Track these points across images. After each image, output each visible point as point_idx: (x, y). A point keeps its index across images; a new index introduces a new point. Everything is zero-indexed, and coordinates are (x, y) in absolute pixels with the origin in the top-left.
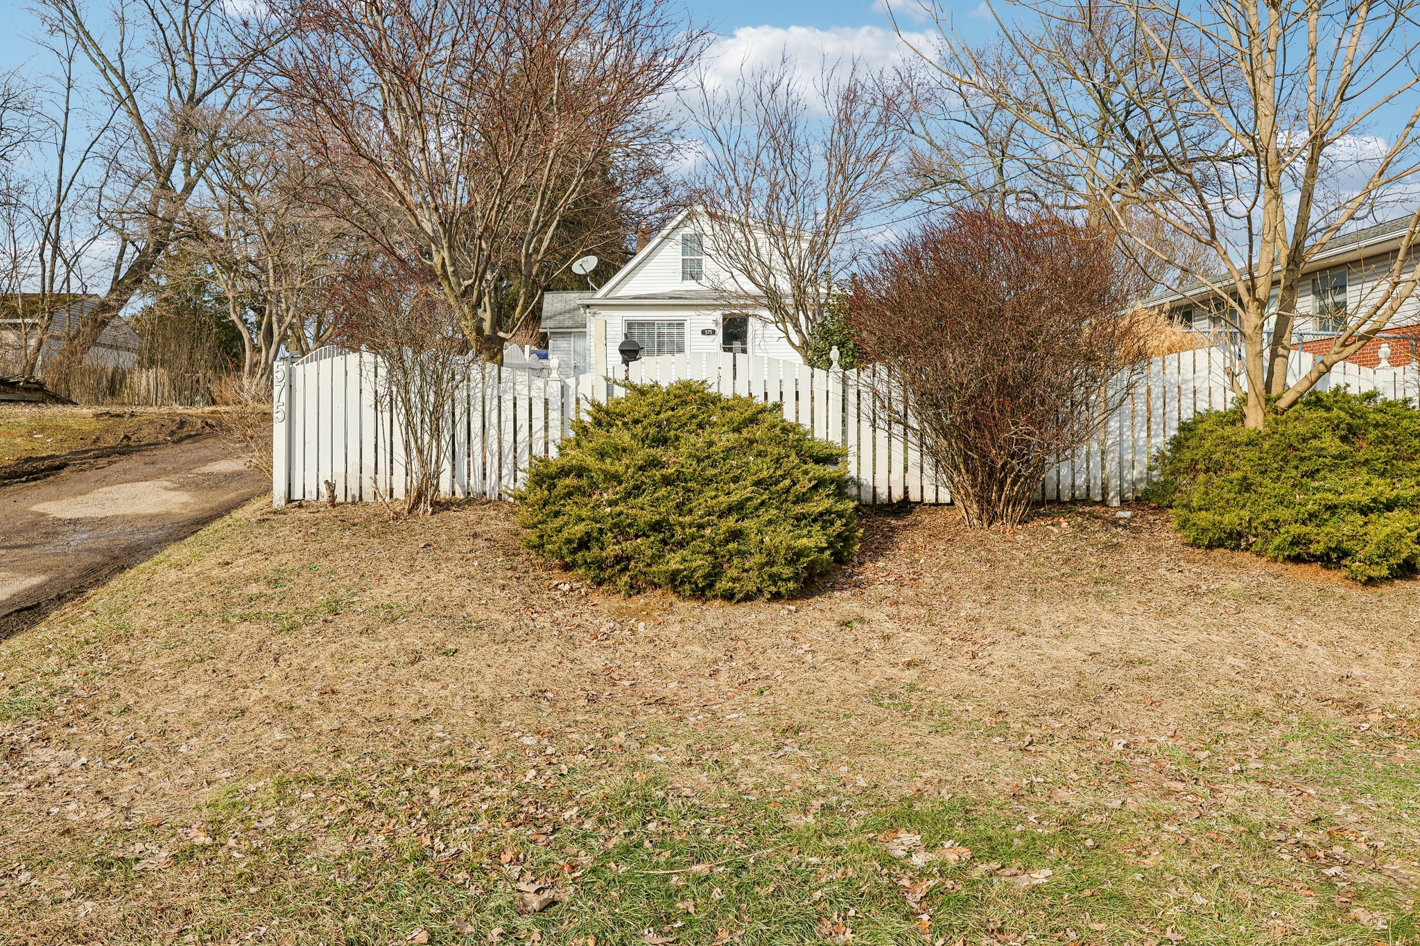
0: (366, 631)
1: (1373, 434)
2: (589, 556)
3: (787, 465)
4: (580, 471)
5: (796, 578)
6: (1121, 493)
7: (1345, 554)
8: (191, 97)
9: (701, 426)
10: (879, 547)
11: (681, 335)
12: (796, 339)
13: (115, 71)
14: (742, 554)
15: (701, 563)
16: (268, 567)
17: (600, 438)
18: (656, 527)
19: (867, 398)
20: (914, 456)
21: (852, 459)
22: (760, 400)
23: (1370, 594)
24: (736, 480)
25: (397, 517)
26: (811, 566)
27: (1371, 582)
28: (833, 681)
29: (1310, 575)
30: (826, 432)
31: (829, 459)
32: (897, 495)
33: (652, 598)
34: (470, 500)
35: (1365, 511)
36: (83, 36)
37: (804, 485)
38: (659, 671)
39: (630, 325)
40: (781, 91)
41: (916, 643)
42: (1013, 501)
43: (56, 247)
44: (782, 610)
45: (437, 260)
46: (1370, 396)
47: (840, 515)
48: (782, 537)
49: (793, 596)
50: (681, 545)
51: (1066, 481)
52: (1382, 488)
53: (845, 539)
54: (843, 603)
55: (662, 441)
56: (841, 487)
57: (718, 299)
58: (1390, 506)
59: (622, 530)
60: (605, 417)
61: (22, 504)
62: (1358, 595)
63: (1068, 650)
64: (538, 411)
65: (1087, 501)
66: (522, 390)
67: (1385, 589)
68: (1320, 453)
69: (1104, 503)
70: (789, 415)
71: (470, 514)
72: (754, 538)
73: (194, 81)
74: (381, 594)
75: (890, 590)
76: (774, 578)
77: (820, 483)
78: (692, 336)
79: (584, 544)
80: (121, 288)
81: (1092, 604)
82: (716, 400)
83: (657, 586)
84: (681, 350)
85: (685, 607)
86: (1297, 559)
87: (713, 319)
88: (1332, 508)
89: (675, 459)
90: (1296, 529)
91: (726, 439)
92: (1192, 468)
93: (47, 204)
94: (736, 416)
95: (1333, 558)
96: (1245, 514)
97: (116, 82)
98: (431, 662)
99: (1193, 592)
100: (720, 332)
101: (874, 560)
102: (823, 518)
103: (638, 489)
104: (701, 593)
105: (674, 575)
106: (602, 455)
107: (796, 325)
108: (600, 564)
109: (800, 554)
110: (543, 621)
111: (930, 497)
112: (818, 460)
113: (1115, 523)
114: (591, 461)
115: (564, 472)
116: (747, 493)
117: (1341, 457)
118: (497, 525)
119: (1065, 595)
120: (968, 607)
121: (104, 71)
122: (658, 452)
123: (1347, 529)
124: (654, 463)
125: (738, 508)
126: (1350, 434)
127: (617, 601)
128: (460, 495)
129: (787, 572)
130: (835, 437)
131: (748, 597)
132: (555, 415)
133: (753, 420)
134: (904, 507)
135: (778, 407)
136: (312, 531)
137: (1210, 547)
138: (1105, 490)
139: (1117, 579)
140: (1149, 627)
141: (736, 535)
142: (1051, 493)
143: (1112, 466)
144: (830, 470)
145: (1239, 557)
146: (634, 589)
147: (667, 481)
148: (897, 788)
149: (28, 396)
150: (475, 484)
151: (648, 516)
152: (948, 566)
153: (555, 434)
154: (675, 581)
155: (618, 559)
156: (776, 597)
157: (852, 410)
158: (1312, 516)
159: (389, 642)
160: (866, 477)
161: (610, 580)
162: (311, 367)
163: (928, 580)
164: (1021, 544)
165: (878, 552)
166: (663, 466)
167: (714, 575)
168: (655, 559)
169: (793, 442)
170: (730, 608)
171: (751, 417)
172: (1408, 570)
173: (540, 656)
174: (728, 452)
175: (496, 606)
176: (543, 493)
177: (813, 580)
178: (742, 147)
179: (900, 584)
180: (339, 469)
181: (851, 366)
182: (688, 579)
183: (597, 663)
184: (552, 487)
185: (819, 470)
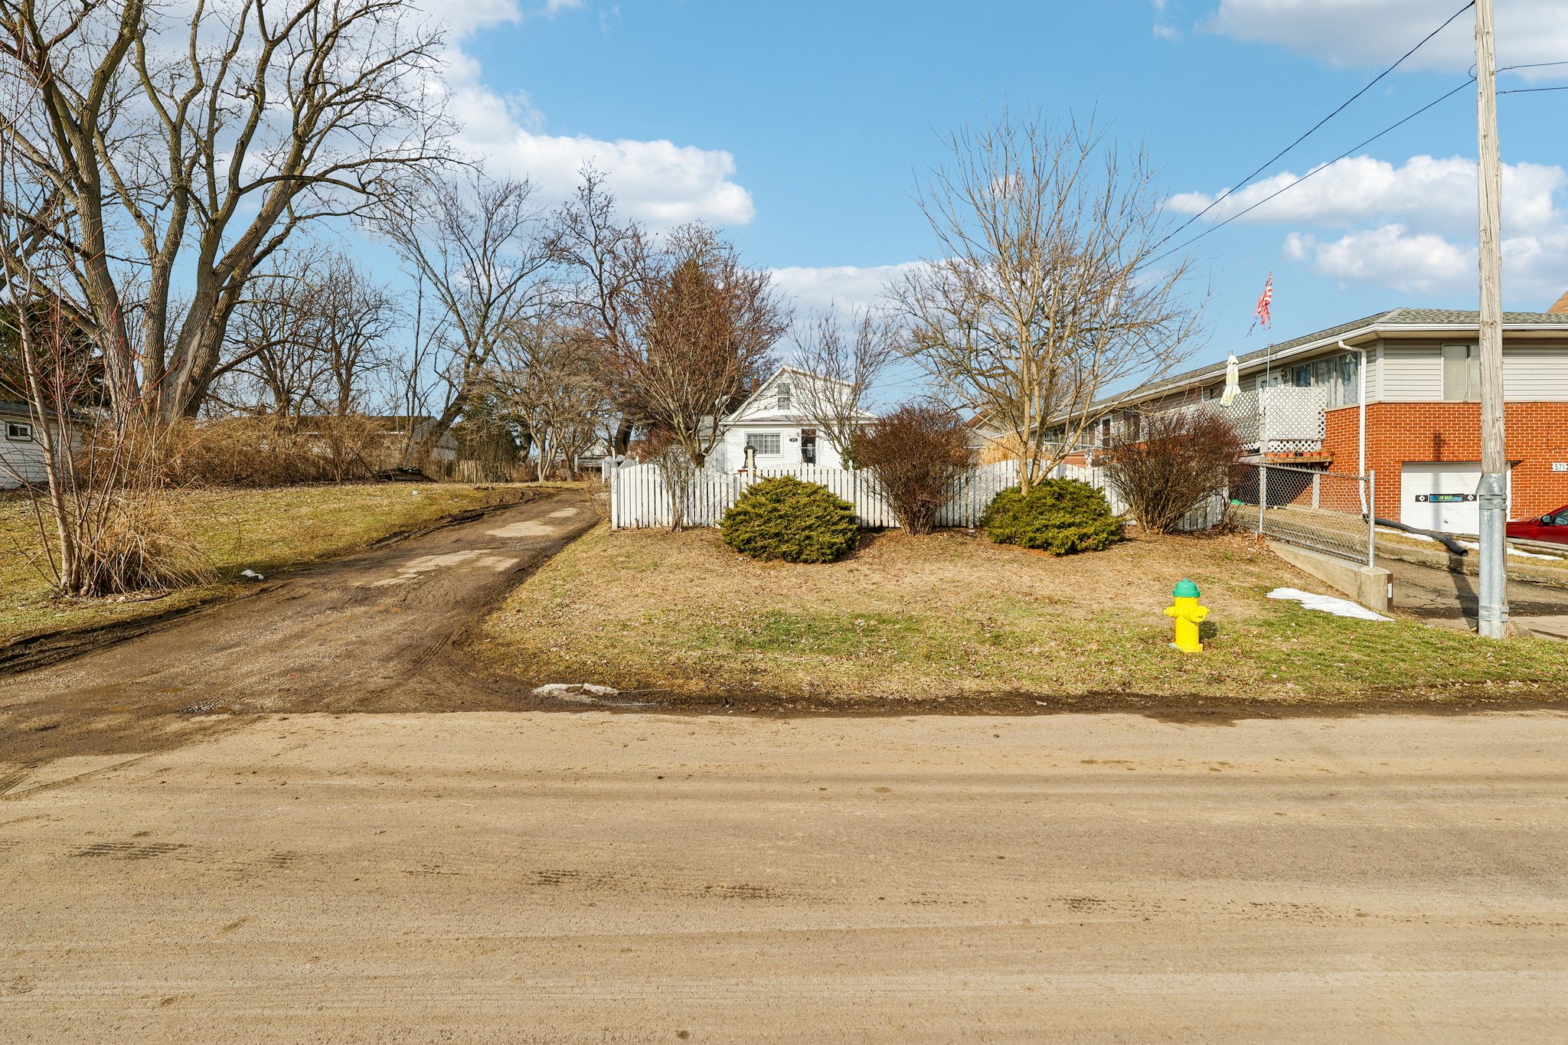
0: (671, 572)
1: (1068, 496)
2: (751, 546)
3: (828, 510)
4: (746, 513)
5: (832, 554)
6: (974, 523)
7: (1050, 544)
8: (489, 300)
9: (794, 495)
10: (866, 544)
11: (778, 441)
12: (840, 449)
14: (811, 545)
15: (795, 548)
16: (623, 551)
17: (753, 500)
18: (777, 535)
19: (864, 484)
20: (885, 507)
21: (858, 509)
22: (819, 484)
23: (1058, 560)
24: (808, 516)
25: (667, 533)
26: (838, 550)
27: (1058, 555)
28: (844, 589)
29: (1034, 553)
30: (846, 497)
31: (847, 508)
32: (878, 523)
33: (776, 562)
34: (695, 527)
35: (1059, 527)
36: (424, 265)
37: (836, 518)
38: (780, 587)
39: (749, 436)
40: (831, 321)
41: (877, 577)
42: (924, 525)
44: (827, 566)
45: (676, 421)
46: (1075, 481)
47: (850, 530)
48: (827, 538)
49: (831, 562)
50: (787, 542)
51: (950, 518)
52: (1068, 519)
53: (853, 540)
54: (851, 564)
55: (778, 501)
56: (852, 519)
57: (797, 422)
58: (1070, 525)
59: (763, 536)
60: (754, 491)
61: (480, 531)
62: (1053, 559)
63: (933, 578)
64: (724, 489)
65: (954, 526)
66: (717, 479)
67: (1065, 558)
68: (1044, 504)
69: (967, 527)
70: (831, 490)
71: (697, 532)
72: (815, 539)
73: (490, 291)
74: (673, 560)
75: (870, 560)
76: (823, 554)
77: (843, 518)
78: (784, 442)
79: (748, 541)
80: (450, 413)
81: (947, 563)
82: (800, 484)
83: (777, 558)
84: (778, 452)
85: (788, 565)
86: (1033, 547)
87: (796, 432)
88: (1046, 526)
89: (783, 508)
90: (1031, 535)
91: (804, 500)
92: (997, 512)
93: (409, 366)
94: (808, 490)
95: (1046, 546)
96: (1014, 529)
97: (444, 291)
98: (697, 582)
99: (989, 559)
100: (800, 439)
101: (865, 549)
102: (843, 532)
103: (769, 520)
104: (794, 560)
105: (785, 552)
106: (754, 507)
107: (840, 442)
108: (755, 549)
109: (834, 544)
110: (735, 570)
111: (892, 524)
112: (842, 508)
113: (967, 535)
114: (749, 509)
115: (739, 514)
116: (813, 522)
117: (1053, 505)
118: (710, 536)
119: (937, 561)
120: (900, 565)
121: (436, 284)
122: (777, 505)
123: (1050, 535)
124: (776, 510)
125: (810, 527)
126: (1060, 497)
127: (762, 564)
128: (691, 524)
129: (828, 552)
130: (851, 500)
131: (813, 562)
132: (731, 490)
133: (815, 492)
134: (881, 529)
135: (826, 486)
136: (634, 538)
137: (1001, 543)
138: (967, 520)
139: (960, 556)
140: (966, 571)
141: (808, 537)
142: (944, 522)
143: (970, 511)
144: (847, 513)
145: (1011, 546)
146: (768, 559)
147: (781, 517)
148: (858, 612)
149: (414, 477)
150: (697, 520)
151: (774, 530)
152: (895, 551)
153: (731, 498)
154: (784, 556)
155: (762, 547)
156: (824, 562)
157: (858, 488)
158: (1038, 530)
159: (681, 575)
160: (864, 516)
161: (759, 556)
162: (627, 470)
163: (885, 556)
164: (925, 542)
165: (867, 546)
166: (778, 511)
167: (800, 553)
168: (777, 547)
169: (832, 501)
170: (806, 566)
171: (815, 490)
172: (1073, 550)
173: (735, 581)
174: (805, 505)
175: (716, 564)
176: (729, 522)
177: (839, 555)
178: (812, 349)
179: (874, 557)
180: (639, 513)
181: (859, 468)
182: (790, 554)
183: (757, 583)
184: (734, 519)
185: (842, 512)
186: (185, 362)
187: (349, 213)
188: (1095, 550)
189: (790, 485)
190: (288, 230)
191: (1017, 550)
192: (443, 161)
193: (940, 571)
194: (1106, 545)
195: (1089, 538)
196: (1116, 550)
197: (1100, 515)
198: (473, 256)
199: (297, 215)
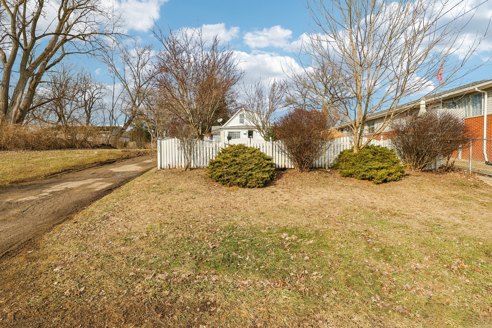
0: (177, 194)
1: (379, 154)
2: (221, 179)
3: (261, 161)
4: (219, 162)
5: (263, 183)
6: (328, 166)
7: (373, 178)
8: (139, 86)
9: (244, 153)
10: (279, 177)
11: (240, 135)
12: (263, 135)
13: (124, 81)
14: (252, 179)
15: (244, 180)
16: (157, 181)
17: (223, 155)
18: (235, 173)
19: (277, 147)
20: (287, 159)
21: (274, 159)
22: (256, 148)
23: (378, 186)
24: (251, 164)
25: (183, 171)
26: (266, 181)
27: (378, 183)
28: (270, 204)
29: (366, 182)
30: (269, 154)
31: (269, 160)
32: (283, 167)
33: (234, 187)
34: (197, 168)
35: (377, 169)
36: (117, 73)
37: (265, 165)
38: (236, 202)
39: (229, 133)
40: (260, 84)
41: (287, 196)
42: (307, 168)
43: (113, 117)
44: (260, 190)
45: (190, 119)
46: (379, 146)
47: (272, 171)
48: (260, 175)
49: (262, 187)
50: (240, 177)
51: (317, 164)
52: (381, 165)
53: (273, 175)
54: (272, 188)
55: (236, 156)
56: (272, 165)
57: (247, 127)
58: (382, 168)
59: (228, 174)
60: (224, 151)
61: (107, 169)
62: (375, 186)
63: (317, 197)
64: (211, 150)
65: (321, 168)
66: (208, 146)
67: (381, 185)
68: (368, 158)
69: (325, 168)
70: (261, 151)
71: (197, 171)
72: (254, 175)
73: (140, 82)
74: (180, 187)
75: (282, 186)
76: (258, 183)
77: (268, 164)
78: (242, 135)
79: (220, 177)
80: (126, 125)
81: (322, 188)
82: (247, 148)
83: (235, 185)
84: (240, 138)
85: (240, 189)
86: (363, 179)
87: (246, 131)
88: (371, 169)
89: (238, 160)
90: (363, 173)
91: (249, 156)
92: (343, 161)
93: (110, 108)
94: (251, 151)
95: (370, 179)
96: (353, 170)
97: (124, 83)
98: (190, 200)
99: (342, 186)
100: (247, 134)
101: (278, 180)
102: (268, 171)
103: (231, 166)
104: (244, 186)
105: (239, 183)
106: (224, 159)
107: (263, 132)
108: (224, 181)
109: (264, 178)
110: (212, 192)
111: (290, 167)
112: (267, 160)
113: (327, 172)
114: (221, 160)
115: (216, 162)
116: (253, 166)
117: (373, 158)
118: (203, 173)
119: (317, 187)
120: (297, 189)
121: (121, 81)
122: (235, 158)
123: (373, 173)
124: (234, 160)
125: (251, 169)
126: (375, 154)
127: (227, 188)
128: (195, 167)
129: (261, 182)
130: (271, 155)
131: (253, 187)
132: (214, 151)
133: (254, 152)
134: (285, 169)
135: (259, 149)
136: (166, 174)
137: (346, 177)
138: (325, 165)
139: (327, 183)
140: (333, 193)
141: (251, 175)
142: (314, 166)
143: (326, 161)
144: (270, 162)
145: (352, 179)
146: (230, 186)
147: (237, 164)
148: (283, 225)
149: (108, 147)
150: (198, 165)
151: (233, 171)
152: (293, 181)
153: (214, 155)
154: (239, 184)
155: (227, 180)
156: (259, 187)
157: (274, 150)
158: (367, 170)
159: (181, 196)
160: (277, 163)
161: (226, 184)
162: (165, 141)
163: (289, 183)
164: (308, 176)
165: (279, 178)
166: (236, 161)
167: (246, 183)
168: (235, 180)
169: (262, 156)
170: (250, 189)
171: (254, 151)
172: (385, 181)
173: (212, 199)
174: (249, 158)
175: (203, 189)
176: (212, 167)
177: (266, 184)
178: (252, 96)
179: (284, 184)
180: (171, 162)
181: (274, 141)
182: (241, 184)
183: (223, 200)
184: (214, 165)
185: (267, 162)
186: (16, 103)
187: (86, 53)
188: (395, 181)
189: (242, 148)
190: (62, 58)
191: (355, 181)
192: (121, 35)
193: (320, 193)
194: (399, 178)
195: (392, 174)
196: (404, 180)
197: (395, 163)
198: (133, 70)
199: (66, 52)
